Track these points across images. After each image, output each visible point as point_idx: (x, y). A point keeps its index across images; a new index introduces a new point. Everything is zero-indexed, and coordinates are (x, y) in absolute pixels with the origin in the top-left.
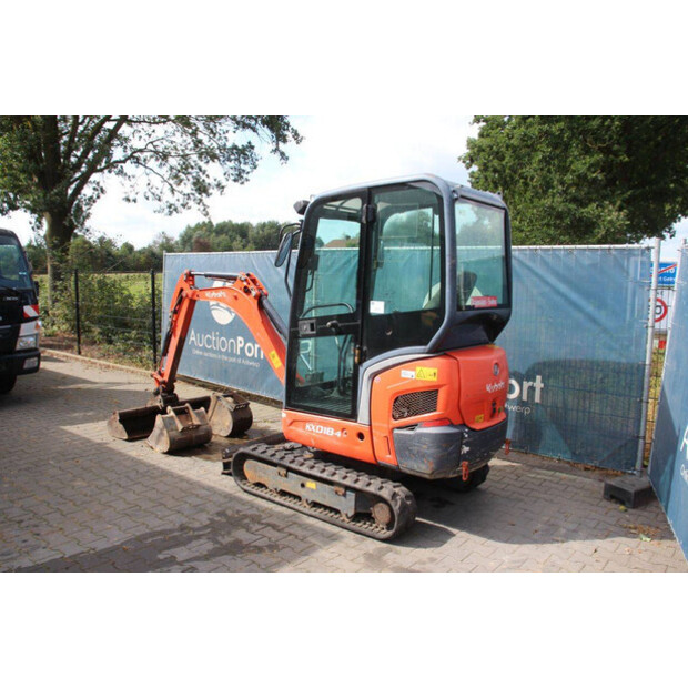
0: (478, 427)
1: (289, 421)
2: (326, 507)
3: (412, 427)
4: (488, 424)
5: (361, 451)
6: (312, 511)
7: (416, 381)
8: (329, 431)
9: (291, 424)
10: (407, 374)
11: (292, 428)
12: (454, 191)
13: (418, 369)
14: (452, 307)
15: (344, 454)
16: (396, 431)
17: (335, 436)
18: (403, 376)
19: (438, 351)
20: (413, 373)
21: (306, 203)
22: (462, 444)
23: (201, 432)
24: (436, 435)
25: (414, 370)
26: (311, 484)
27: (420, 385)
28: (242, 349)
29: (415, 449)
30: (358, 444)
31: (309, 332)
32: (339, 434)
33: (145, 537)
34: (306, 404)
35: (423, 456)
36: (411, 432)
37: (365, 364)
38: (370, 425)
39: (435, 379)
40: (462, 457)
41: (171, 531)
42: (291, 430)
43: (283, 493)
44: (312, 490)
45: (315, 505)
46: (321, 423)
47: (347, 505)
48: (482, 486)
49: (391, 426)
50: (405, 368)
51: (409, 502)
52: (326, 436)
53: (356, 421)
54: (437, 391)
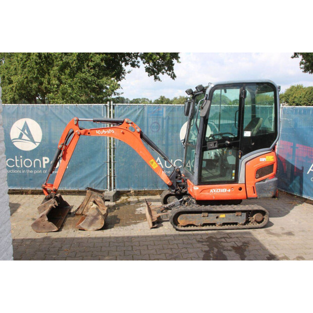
1: (200, 191)
2: (230, 224)
3: (264, 180)
5: (241, 195)
7: (266, 162)
8: (224, 190)
10: (262, 160)
11: (202, 193)
13: (267, 157)
16: (257, 184)
17: (227, 192)
18: (261, 161)
20: (265, 159)
24: (273, 181)
26: (222, 216)
27: (268, 163)
29: (266, 189)
30: (238, 193)
31: (213, 147)
32: (229, 190)
35: (270, 190)
36: (264, 183)
37: (243, 158)
38: (245, 183)
39: (272, 160)
42: (201, 195)
43: (205, 225)
44: (223, 218)
45: (224, 224)
46: (219, 187)
47: (242, 219)
49: (255, 182)
50: (262, 158)
52: (222, 193)
53: (237, 183)
54: (273, 165)
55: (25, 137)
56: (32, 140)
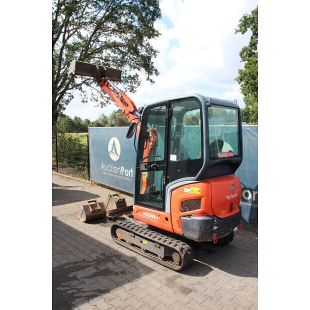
0: (222, 217)
2: (152, 253)
3: (189, 216)
4: (228, 215)
5: (167, 226)
6: (145, 254)
7: (191, 194)
8: (153, 216)
9: (137, 212)
10: (187, 190)
11: (137, 213)
12: (207, 102)
13: (192, 188)
14: (207, 158)
15: (160, 227)
16: (182, 218)
17: (156, 219)
18: (185, 191)
19: (201, 179)
20: (189, 190)
21: (143, 108)
22: (214, 225)
23: (101, 213)
24: (200, 220)
25: (190, 188)
26: (145, 242)
27: (193, 196)
28: (124, 172)
29: (191, 227)
30: (166, 223)
31: (144, 169)
32: (157, 218)
33: (65, 265)
34: (143, 203)
35: (194, 230)
36: (189, 219)
37: (168, 185)
38: (171, 214)
39: (199, 193)
40: (213, 232)
41: (78, 262)
42: (137, 215)
43: (133, 245)
44: (146, 245)
45: (147, 251)
46: (150, 212)
47: (161, 253)
48: (231, 243)
49: (180, 215)
50: (186, 188)
51: (189, 253)
52: (152, 218)
53: (165, 212)
54: (200, 199)
55: (114, 151)
56: (116, 154)
